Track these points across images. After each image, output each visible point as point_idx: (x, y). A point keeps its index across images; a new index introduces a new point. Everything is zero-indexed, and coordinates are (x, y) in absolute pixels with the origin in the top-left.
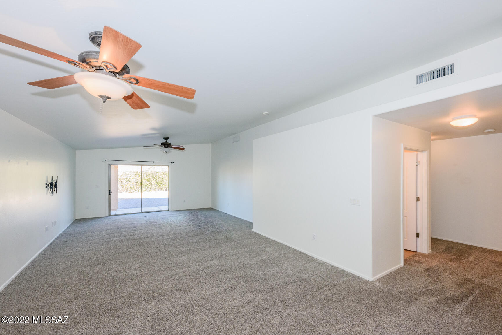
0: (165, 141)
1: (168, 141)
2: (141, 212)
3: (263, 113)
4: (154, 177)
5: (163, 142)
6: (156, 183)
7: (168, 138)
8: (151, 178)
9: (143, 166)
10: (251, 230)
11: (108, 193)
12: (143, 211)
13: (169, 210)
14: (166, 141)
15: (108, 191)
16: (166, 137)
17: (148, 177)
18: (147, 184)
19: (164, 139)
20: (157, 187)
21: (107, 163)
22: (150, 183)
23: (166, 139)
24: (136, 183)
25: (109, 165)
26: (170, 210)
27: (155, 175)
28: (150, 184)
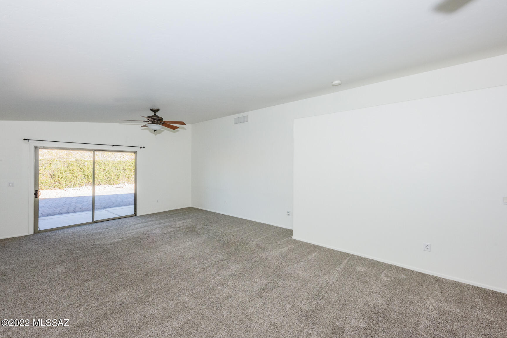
0: (152, 114)
1: (158, 114)
2: (91, 221)
3: (332, 83)
4: (81, 167)
5: (151, 115)
6: (84, 176)
7: (158, 110)
8: (76, 168)
9: (96, 152)
10: (290, 238)
11: (33, 196)
12: (95, 220)
13: (135, 215)
14: (155, 115)
15: (33, 192)
16: (155, 108)
17: (71, 168)
18: (70, 177)
19: (152, 112)
20: (85, 180)
21: (33, 144)
22: (74, 176)
23: (155, 111)
24: (50, 176)
25: (36, 148)
26: (138, 214)
27: (82, 164)
28: (74, 178)
